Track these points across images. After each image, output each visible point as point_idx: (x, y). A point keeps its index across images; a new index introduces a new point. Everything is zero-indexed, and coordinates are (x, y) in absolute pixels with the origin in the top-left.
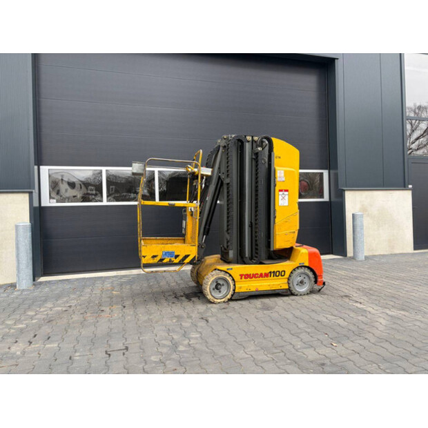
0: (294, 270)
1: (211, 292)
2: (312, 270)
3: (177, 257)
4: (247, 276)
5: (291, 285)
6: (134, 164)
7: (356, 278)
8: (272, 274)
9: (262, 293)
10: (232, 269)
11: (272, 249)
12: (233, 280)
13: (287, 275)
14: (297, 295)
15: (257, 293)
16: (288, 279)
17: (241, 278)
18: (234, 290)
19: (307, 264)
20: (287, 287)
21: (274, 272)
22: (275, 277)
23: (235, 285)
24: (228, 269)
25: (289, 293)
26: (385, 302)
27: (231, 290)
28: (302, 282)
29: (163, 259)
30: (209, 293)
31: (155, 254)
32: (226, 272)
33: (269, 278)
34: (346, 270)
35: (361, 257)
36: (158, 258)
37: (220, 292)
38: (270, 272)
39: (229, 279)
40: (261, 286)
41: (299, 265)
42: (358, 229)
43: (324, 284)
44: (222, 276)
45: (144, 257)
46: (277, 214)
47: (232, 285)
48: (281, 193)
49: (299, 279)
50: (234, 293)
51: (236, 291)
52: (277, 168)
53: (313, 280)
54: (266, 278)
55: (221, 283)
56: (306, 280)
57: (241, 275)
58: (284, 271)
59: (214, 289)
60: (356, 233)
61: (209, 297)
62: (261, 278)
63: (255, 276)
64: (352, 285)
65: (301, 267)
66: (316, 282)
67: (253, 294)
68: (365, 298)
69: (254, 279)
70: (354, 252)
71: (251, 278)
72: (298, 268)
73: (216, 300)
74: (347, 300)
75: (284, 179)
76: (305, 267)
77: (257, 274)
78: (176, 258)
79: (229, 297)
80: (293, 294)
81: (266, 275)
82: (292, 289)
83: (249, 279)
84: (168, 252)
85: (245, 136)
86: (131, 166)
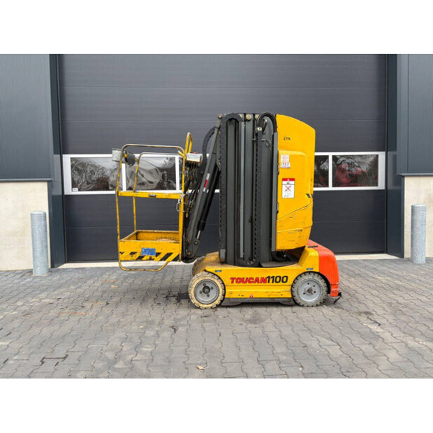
0: (300, 275)
1: (195, 296)
2: (323, 277)
3: (158, 254)
4: (240, 280)
5: (295, 294)
6: (114, 151)
7: (398, 288)
8: (271, 280)
9: (258, 301)
10: (221, 271)
11: (273, 250)
12: (223, 283)
13: (290, 281)
14: (303, 306)
15: (251, 301)
16: (292, 286)
17: (232, 282)
18: (224, 295)
19: (317, 270)
20: (290, 296)
21: (273, 277)
22: (275, 283)
23: (225, 289)
24: (216, 271)
25: (292, 302)
26: (414, 326)
27: (221, 294)
28: (310, 291)
29: (143, 257)
30: (193, 297)
31: (134, 251)
32: (215, 274)
33: (267, 284)
34: (390, 275)
35: (420, 259)
36: (137, 255)
37: (208, 296)
38: (269, 277)
39: (218, 283)
40: (256, 292)
41: (306, 271)
42: (418, 225)
43: (340, 294)
44: (210, 278)
45: (122, 253)
46: (280, 209)
47: (221, 290)
48: (285, 182)
49: (307, 287)
50: (224, 298)
51: (226, 296)
52: (280, 152)
53: (325, 289)
54: (263, 284)
55: (210, 286)
56: (316, 289)
57: (233, 279)
58: (287, 277)
59: (201, 293)
60: (415, 230)
61: (194, 301)
62: (257, 284)
63: (249, 280)
64: (384, 298)
65: (310, 272)
66: (329, 291)
67: (246, 301)
68: (391, 318)
69: (248, 283)
70: (412, 253)
71: (246, 282)
72: (305, 273)
73: (201, 305)
74: (363, 318)
75: (289, 166)
76: (315, 273)
77: (252, 279)
78: (157, 256)
79: (217, 302)
80: (297, 304)
81: (264, 280)
82: (296, 298)
83: (241, 284)
84: (148, 249)
85: (245, 115)
86: (111, 153)
